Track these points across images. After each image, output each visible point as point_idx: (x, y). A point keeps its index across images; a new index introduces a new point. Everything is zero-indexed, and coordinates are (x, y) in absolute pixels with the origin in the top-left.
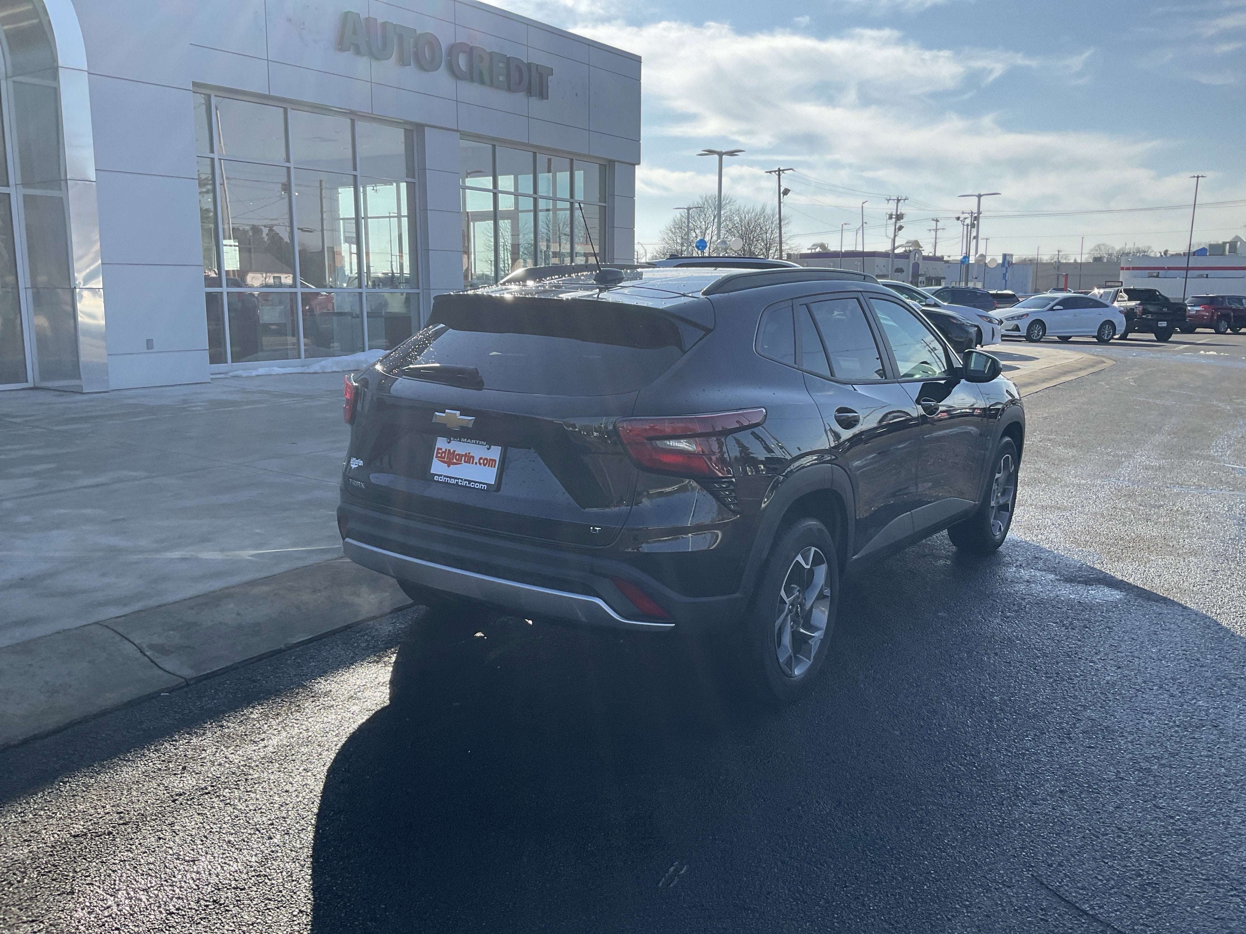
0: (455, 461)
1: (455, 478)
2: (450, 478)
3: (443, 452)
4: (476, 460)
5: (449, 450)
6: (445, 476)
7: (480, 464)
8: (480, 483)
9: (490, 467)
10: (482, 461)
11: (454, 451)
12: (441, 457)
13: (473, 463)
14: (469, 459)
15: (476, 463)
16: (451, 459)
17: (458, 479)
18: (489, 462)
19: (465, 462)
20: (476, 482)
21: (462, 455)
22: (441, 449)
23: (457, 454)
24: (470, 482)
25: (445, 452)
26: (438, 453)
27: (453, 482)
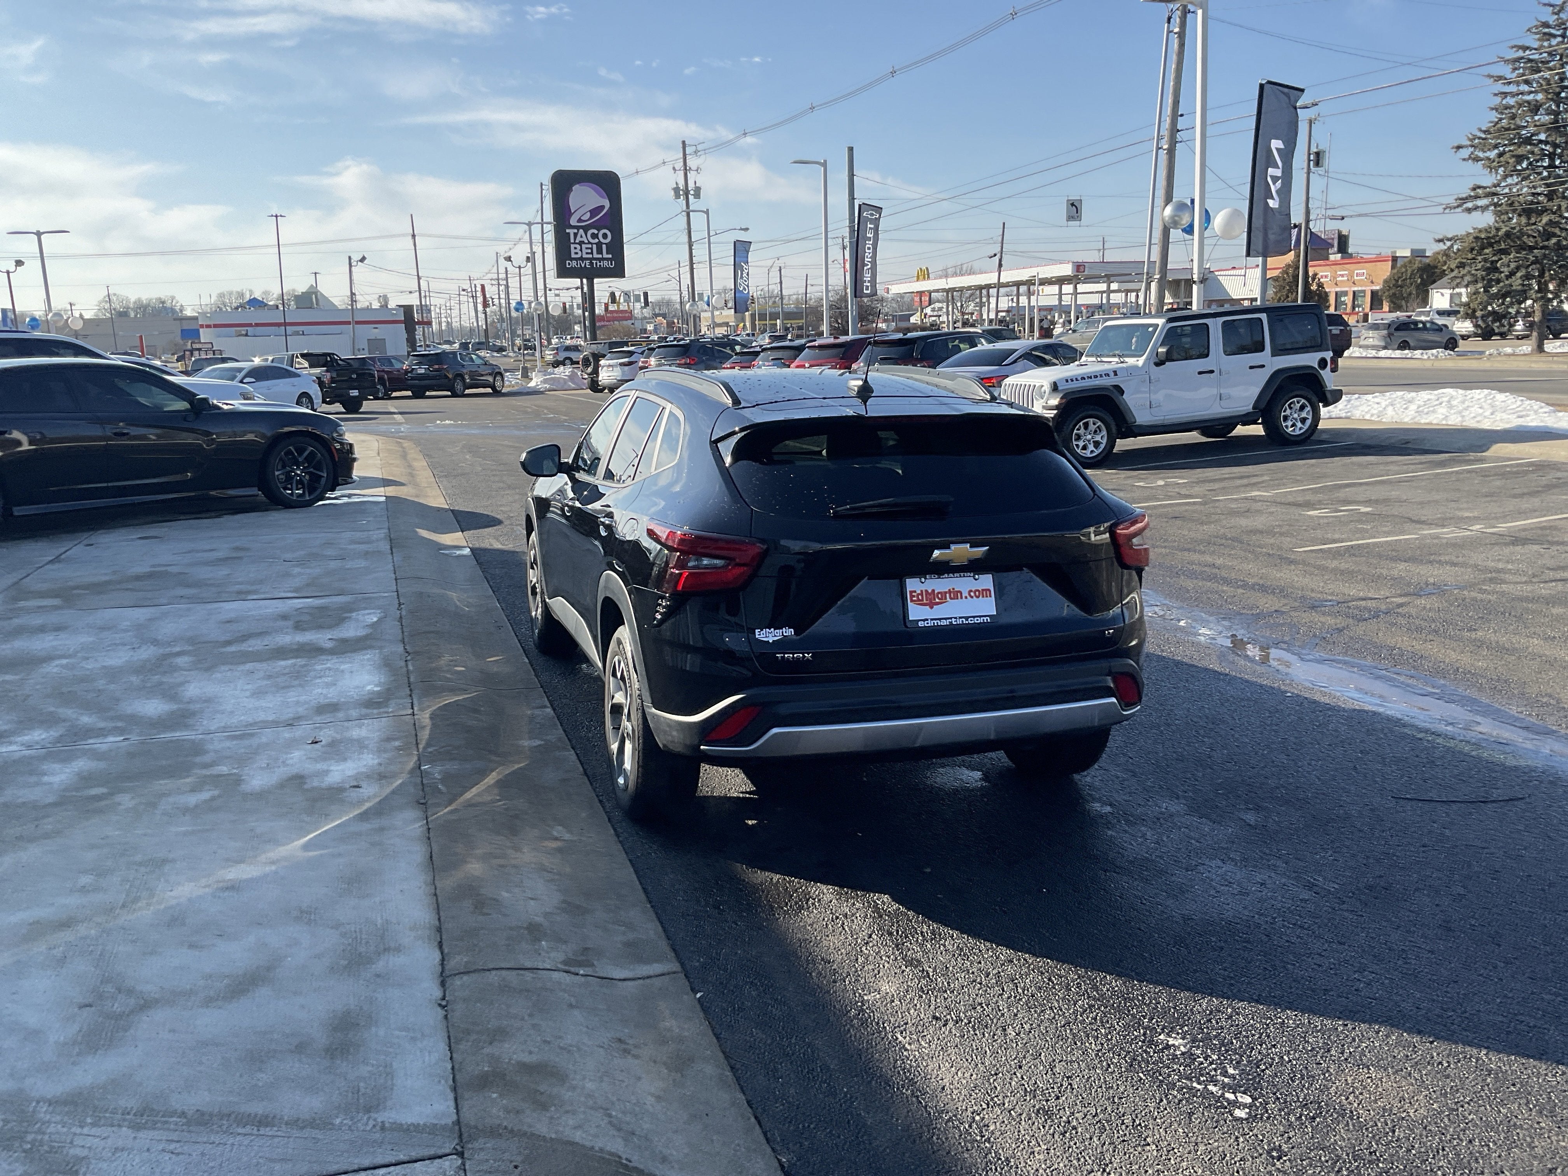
0: (937, 600)
1: (946, 619)
2: (940, 619)
3: (918, 595)
4: (965, 594)
5: (926, 591)
6: (932, 620)
7: (972, 597)
8: (980, 617)
9: (985, 598)
10: (972, 594)
11: (933, 591)
12: (919, 600)
13: (961, 598)
14: (956, 595)
15: (966, 598)
16: (931, 599)
17: (951, 618)
18: (985, 592)
19: (951, 598)
20: (974, 617)
21: (946, 593)
22: (915, 592)
23: (939, 593)
24: (967, 618)
25: (922, 594)
26: (912, 596)
27: (944, 623)
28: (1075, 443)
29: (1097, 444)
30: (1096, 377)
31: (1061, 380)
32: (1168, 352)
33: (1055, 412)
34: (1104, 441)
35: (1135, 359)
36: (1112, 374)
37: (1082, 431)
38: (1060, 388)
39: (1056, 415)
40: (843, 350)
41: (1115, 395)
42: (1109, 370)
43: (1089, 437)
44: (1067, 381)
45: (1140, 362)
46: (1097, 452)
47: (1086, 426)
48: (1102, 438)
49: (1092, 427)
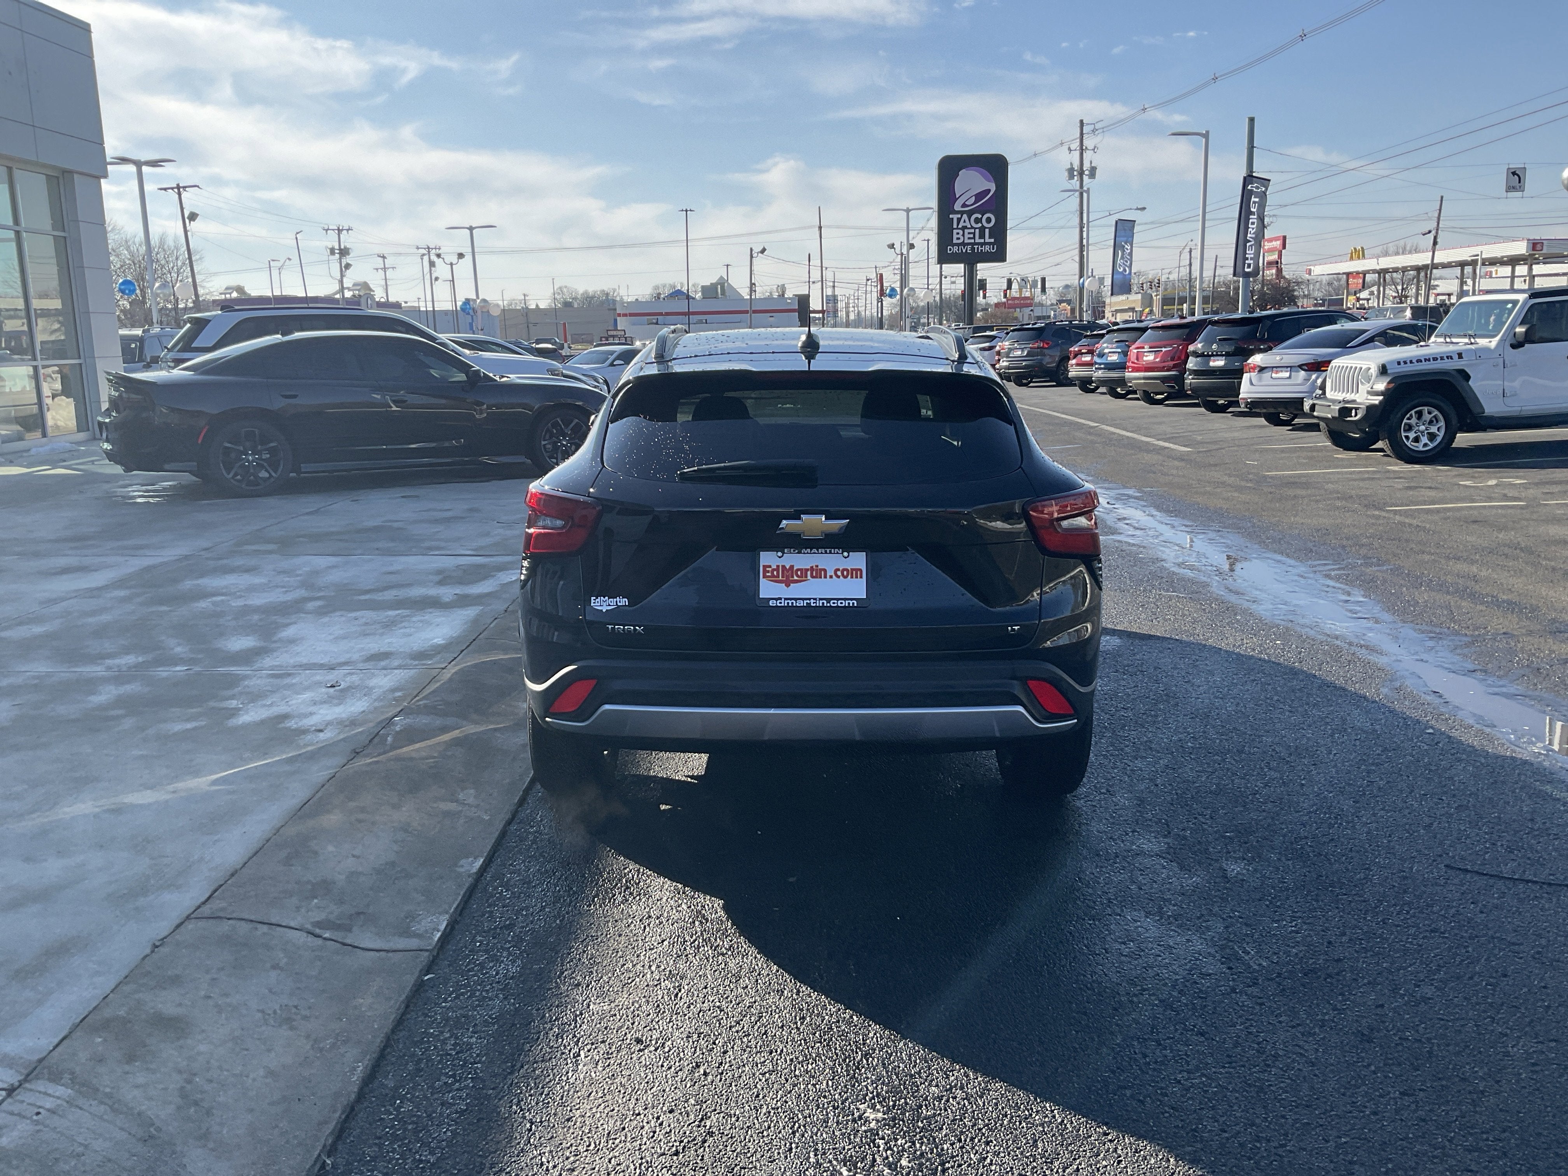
0: (796, 578)
1: (803, 599)
2: (796, 599)
3: (774, 570)
4: (830, 572)
5: (784, 567)
6: (786, 599)
7: (838, 577)
8: (845, 599)
9: (854, 579)
10: (839, 573)
11: (792, 567)
12: (773, 576)
13: (825, 577)
14: (818, 573)
15: (831, 577)
16: (788, 576)
17: (810, 599)
18: (855, 573)
19: (812, 577)
20: (838, 599)
21: (807, 570)
22: (770, 567)
23: (798, 570)
24: (829, 600)
25: (777, 570)
26: (765, 571)
27: (800, 603)
28: (1403, 434)
29: (1432, 437)
30: (1435, 359)
31: (1391, 362)
32: (1527, 332)
33: (1381, 398)
34: (1441, 434)
35: (1488, 340)
36: (1456, 357)
37: (1413, 421)
38: (1389, 372)
39: (1381, 402)
40: (1187, 331)
41: (1459, 382)
42: (1453, 352)
43: (1422, 428)
44: (1399, 363)
45: (1493, 343)
46: (1431, 446)
47: (1420, 415)
48: (1439, 429)
49: (1427, 417)
